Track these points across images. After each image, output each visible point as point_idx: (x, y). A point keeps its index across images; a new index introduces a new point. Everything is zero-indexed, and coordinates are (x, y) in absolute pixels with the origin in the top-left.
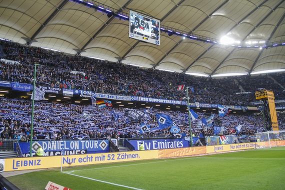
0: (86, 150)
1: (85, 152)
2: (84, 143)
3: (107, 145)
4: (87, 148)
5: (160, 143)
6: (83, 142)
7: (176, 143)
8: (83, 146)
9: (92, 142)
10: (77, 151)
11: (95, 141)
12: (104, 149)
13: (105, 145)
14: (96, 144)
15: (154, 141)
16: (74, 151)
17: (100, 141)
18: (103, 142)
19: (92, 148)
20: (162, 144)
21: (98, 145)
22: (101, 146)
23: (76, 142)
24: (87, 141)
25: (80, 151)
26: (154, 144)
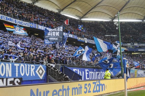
0: (21, 79)
1: (19, 81)
2: (19, 67)
3: (44, 71)
4: (22, 75)
5: (91, 72)
6: (17, 65)
7: (102, 73)
8: (17, 71)
9: (27, 67)
10: (9, 80)
11: (32, 66)
12: (41, 77)
13: (43, 71)
14: (32, 70)
15: (86, 70)
16: (5, 80)
17: (37, 65)
18: (41, 68)
19: (28, 75)
20: (93, 74)
21: (35, 71)
22: (38, 73)
23: (7, 64)
24: (22, 65)
25: (12, 79)
26: (87, 73)
